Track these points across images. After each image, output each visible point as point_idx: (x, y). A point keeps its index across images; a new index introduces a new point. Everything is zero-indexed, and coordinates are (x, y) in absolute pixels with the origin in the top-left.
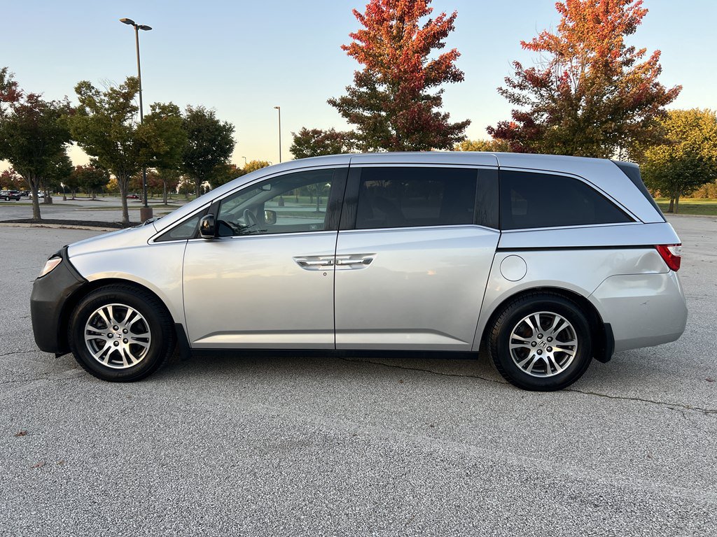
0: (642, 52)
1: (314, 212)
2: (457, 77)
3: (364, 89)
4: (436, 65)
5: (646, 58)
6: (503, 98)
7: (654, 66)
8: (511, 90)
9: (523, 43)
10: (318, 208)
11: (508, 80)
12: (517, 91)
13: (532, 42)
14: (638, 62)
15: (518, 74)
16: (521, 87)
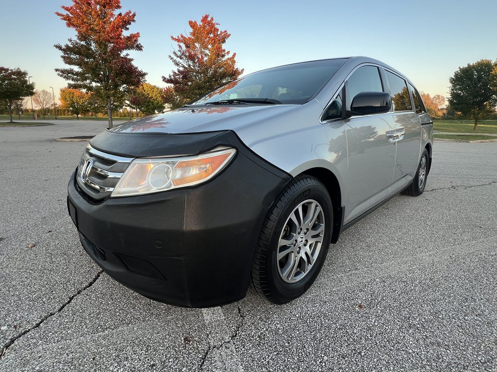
0: (228, 53)
1: (9, 122)
2: (139, 48)
3: (83, 43)
4: (129, 39)
5: (230, 56)
6: (171, 61)
7: (232, 59)
8: (175, 58)
9: (172, 37)
10: (11, 120)
11: (175, 53)
12: (178, 59)
13: (177, 38)
14: (227, 57)
15: (180, 51)
16: (181, 58)
